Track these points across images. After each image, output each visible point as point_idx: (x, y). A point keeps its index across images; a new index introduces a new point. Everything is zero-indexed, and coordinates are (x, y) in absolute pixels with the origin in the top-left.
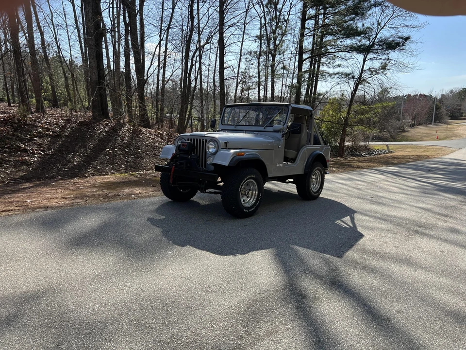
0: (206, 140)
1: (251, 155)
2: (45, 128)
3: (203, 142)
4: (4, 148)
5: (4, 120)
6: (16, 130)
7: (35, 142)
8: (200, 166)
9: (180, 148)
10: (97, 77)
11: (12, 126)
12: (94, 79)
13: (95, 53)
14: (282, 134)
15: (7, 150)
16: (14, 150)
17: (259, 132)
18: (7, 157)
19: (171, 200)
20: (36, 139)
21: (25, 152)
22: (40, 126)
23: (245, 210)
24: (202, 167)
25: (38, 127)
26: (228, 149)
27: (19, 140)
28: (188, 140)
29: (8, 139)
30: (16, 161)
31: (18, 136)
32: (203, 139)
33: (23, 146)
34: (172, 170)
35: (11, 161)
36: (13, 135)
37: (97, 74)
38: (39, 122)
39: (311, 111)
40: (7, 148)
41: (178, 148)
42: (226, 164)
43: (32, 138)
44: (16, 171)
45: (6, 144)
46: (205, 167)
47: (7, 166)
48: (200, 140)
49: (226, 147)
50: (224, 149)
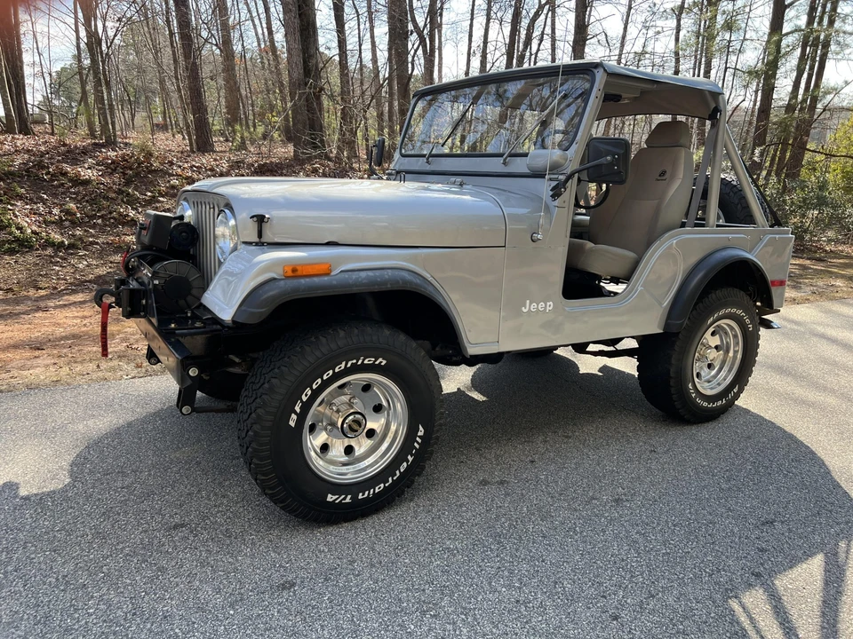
1: (363, 274)
2: (187, 178)
4: (94, 217)
5: (113, 162)
6: (128, 183)
7: (158, 205)
10: (302, 71)
11: (124, 174)
12: (295, 75)
13: (297, 21)
14: (554, 183)
15: (100, 221)
16: (112, 221)
18: (93, 236)
20: (161, 199)
21: (132, 226)
22: (177, 175)
23: (330, 498)
25: (173, 175)
27: (128, 203)
29: (107, 198)
30: (107, 243)
31: (128, 194)
33: (132, 213)
35: (97, 243)
36: (120, 192)
37: (301, 66)
38: (180, 167)
40: (99, 217)
42: (228, 316)
43: (154, 197)
44: (97, 265)
45: (99, 211)
47: (85, 255)
49: (260, 235)
50: (250, 243)
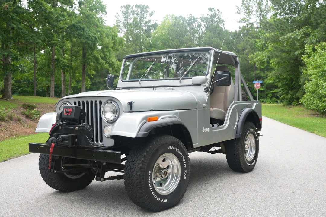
0: (101, 102)
3: (96, 105)
8: (93, 141)
9: (63, 116)
14: (205, 88)
17: (174, 88)
19: (56, 190)
24: (97, 141)
26: (134, 112)
28: (75, 103)
32: (96, 101)
34: (51, 150)
39: (235, 58)
41: (60, 117)
42: (133, 135)
46: (101, 141)
48: (92, 102)
49: (131, 109)
50: (128, 112)
